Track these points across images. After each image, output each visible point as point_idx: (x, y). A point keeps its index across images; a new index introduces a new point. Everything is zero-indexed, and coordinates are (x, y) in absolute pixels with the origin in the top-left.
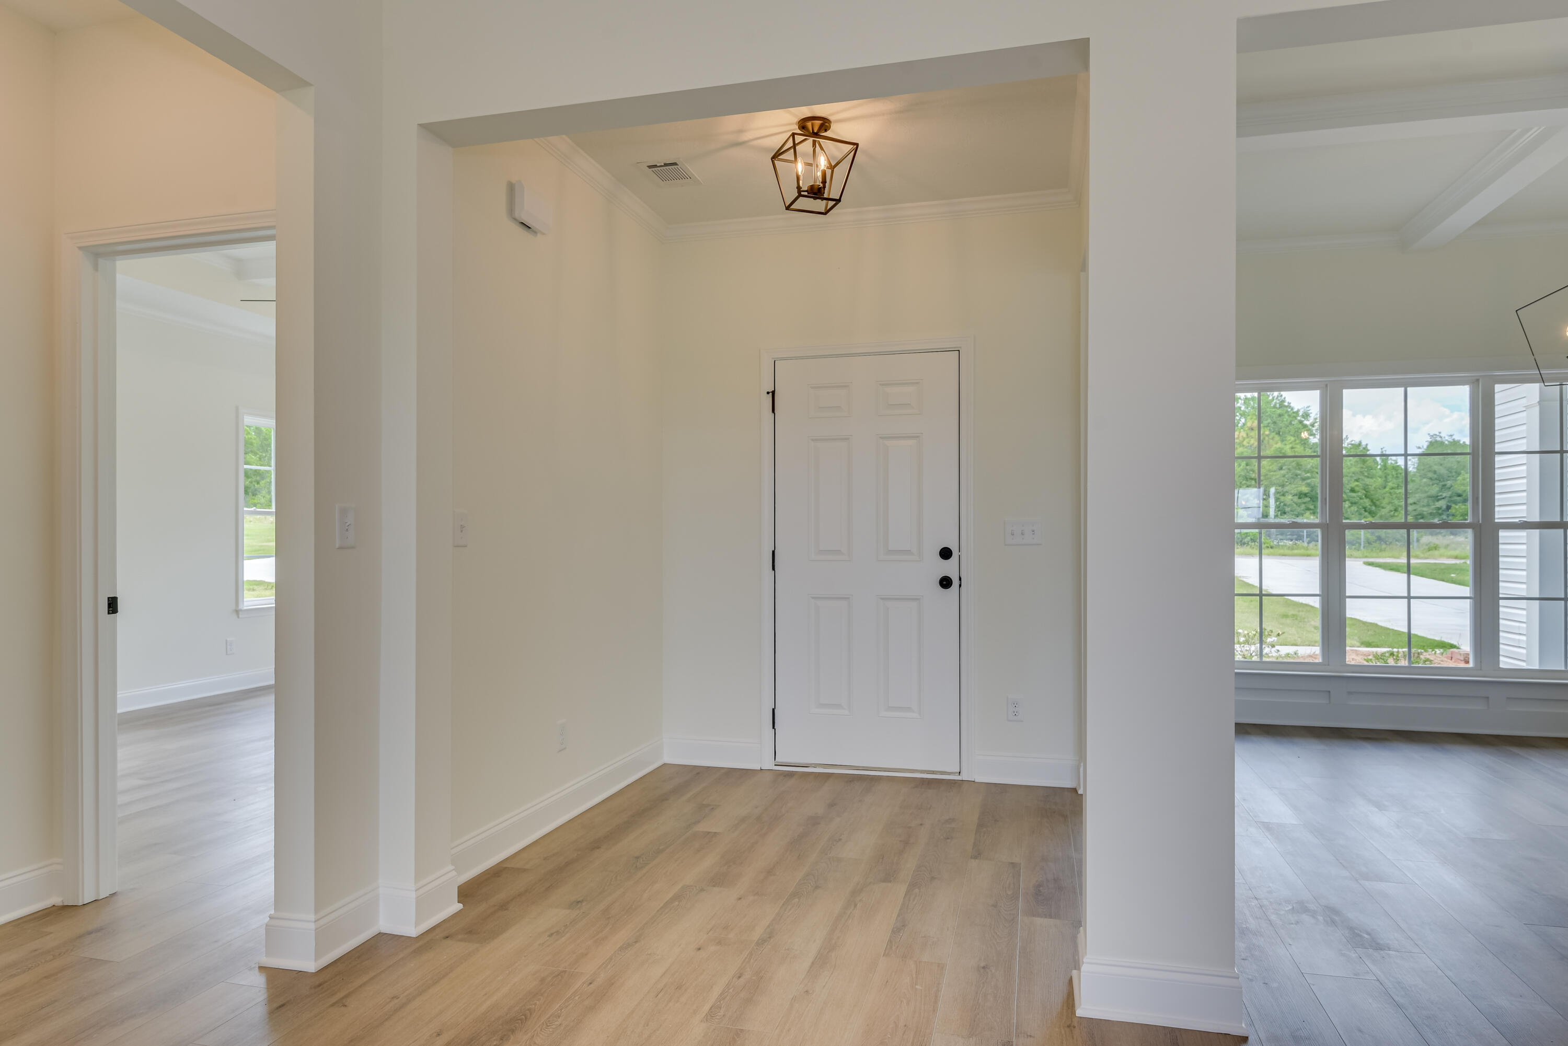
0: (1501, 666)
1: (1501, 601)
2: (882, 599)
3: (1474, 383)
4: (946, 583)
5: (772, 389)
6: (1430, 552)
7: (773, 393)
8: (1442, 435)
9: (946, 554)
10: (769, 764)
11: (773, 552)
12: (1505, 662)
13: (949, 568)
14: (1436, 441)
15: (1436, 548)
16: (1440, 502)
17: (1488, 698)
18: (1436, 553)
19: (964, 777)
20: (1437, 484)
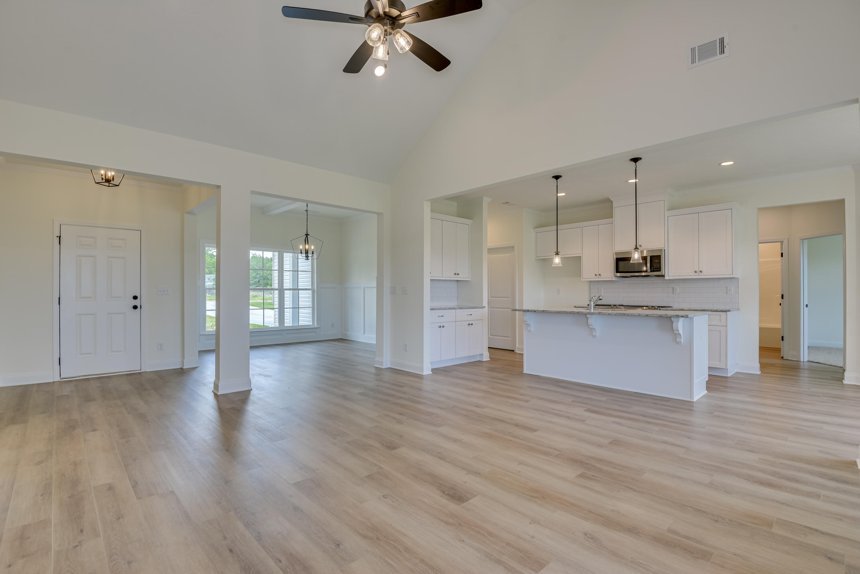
0: (285, 326)
1: (285, 309)
2: (109, 314)
3: (279, 252)
4: (135, 307)
5: (59, 236)
6: (254, 298)
7: (60, 237)
8: (257, 254)
9: (135, 298)
10: (57, 379)
11: (59, 298)
12: (286, 325)
13: (137, 302)
14: (254, 256)
15: (256, 296)
16: (256, 279)
17: (282, 334)
18: (257, 298)
19: (142, 371)
20: (255, 272)
